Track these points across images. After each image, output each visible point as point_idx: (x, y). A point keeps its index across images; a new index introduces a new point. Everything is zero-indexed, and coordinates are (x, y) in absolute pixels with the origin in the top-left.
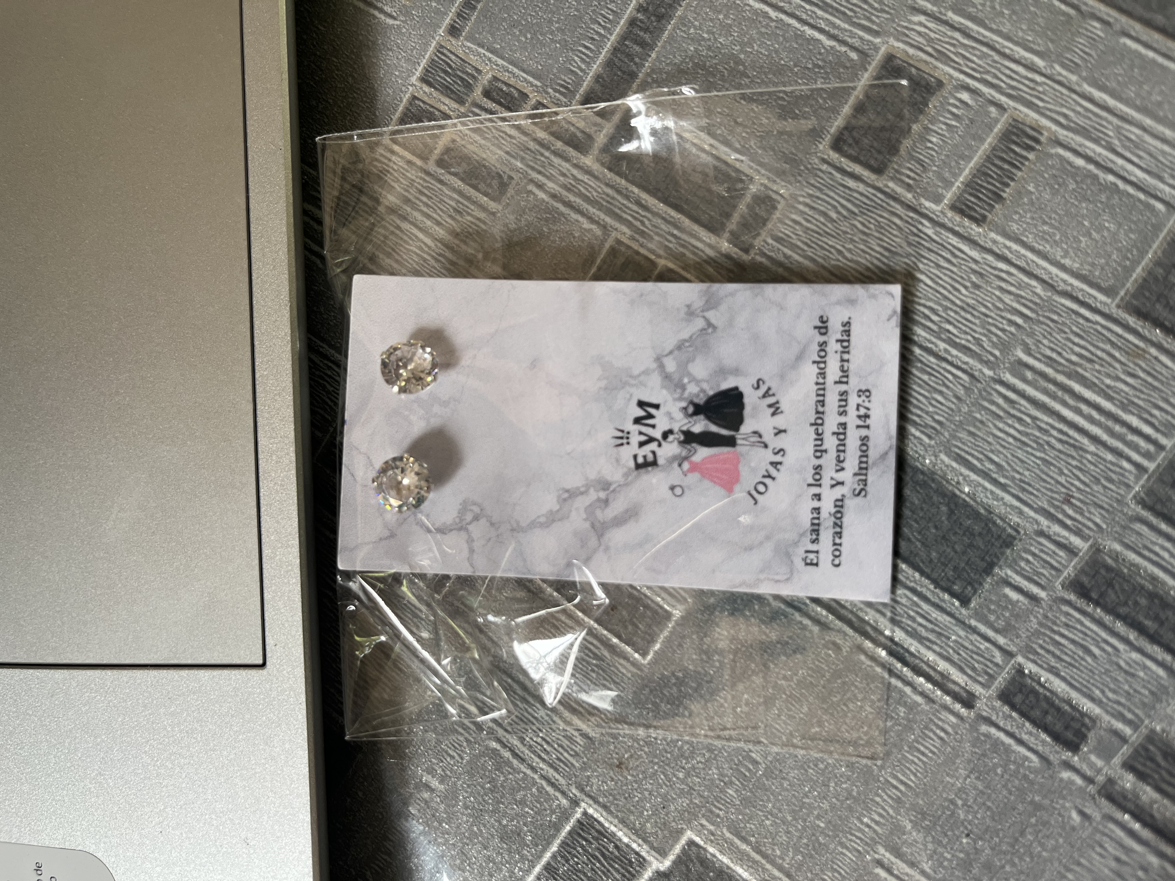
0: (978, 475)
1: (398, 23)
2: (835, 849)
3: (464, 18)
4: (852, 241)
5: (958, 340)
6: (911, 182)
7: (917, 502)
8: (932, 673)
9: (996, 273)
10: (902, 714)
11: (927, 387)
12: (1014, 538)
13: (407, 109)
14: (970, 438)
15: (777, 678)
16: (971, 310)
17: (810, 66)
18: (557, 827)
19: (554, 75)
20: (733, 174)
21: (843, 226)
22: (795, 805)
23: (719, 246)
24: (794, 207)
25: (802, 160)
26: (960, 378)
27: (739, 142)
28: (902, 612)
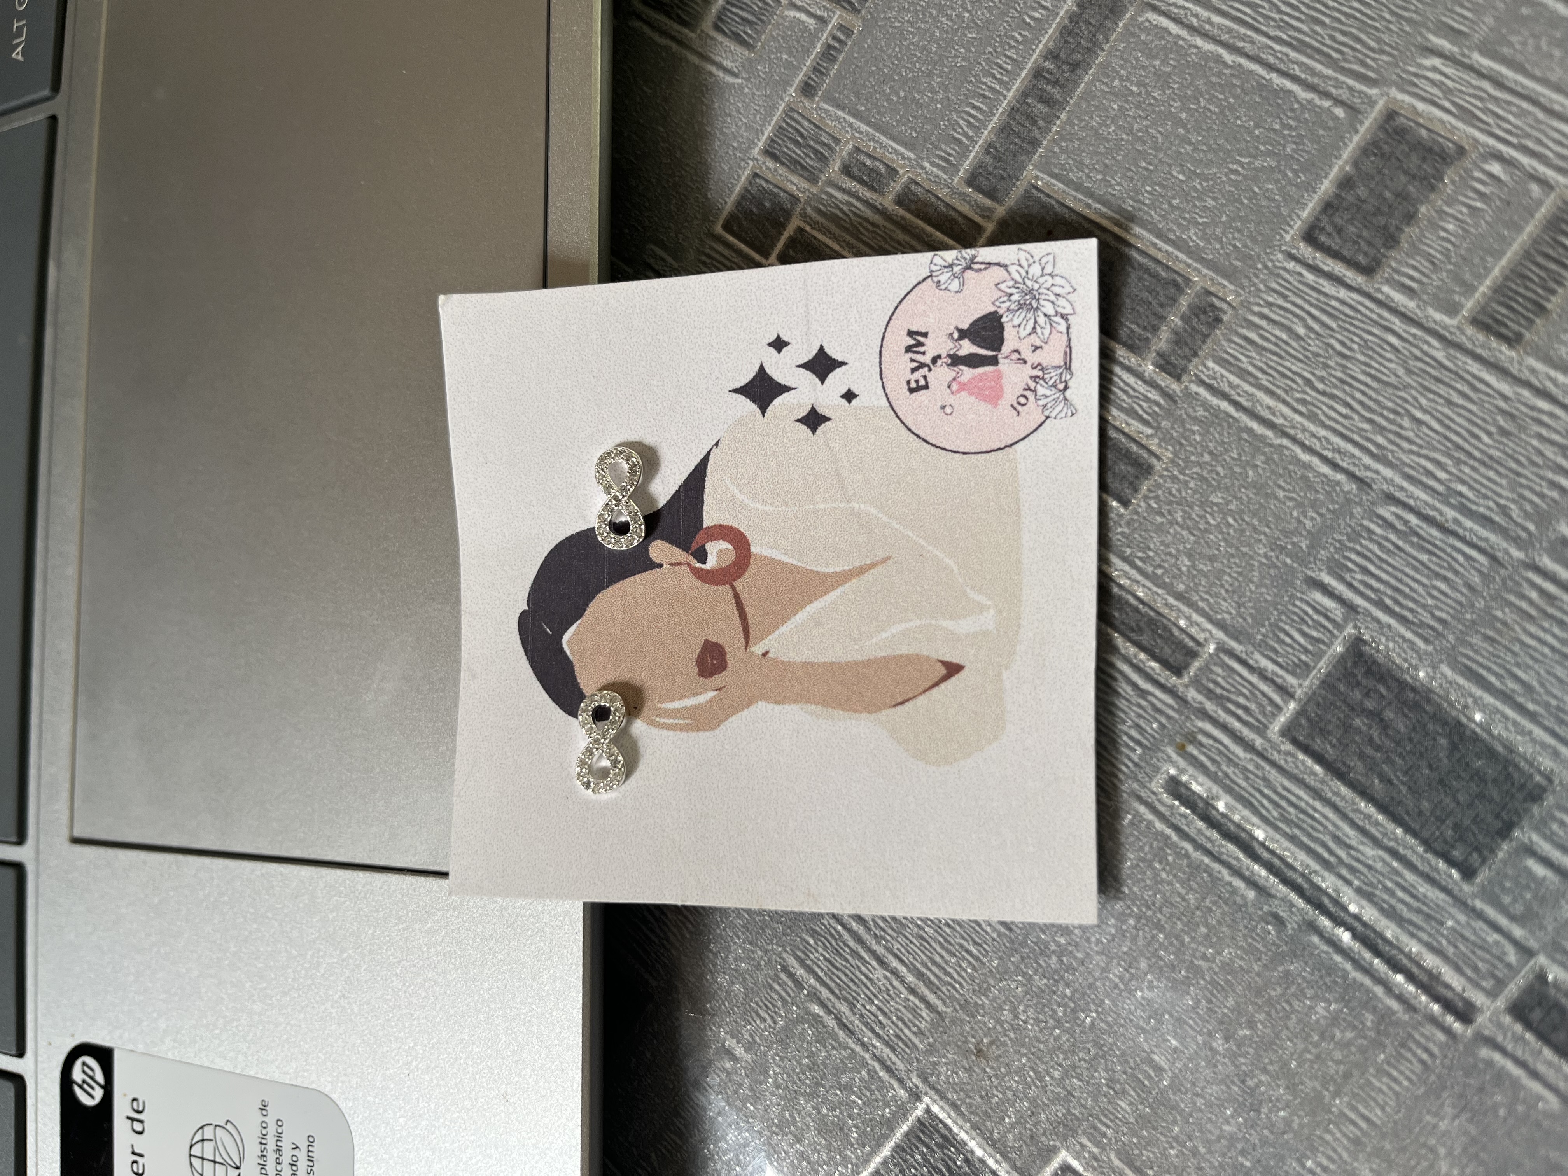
0: (1496, 698)
1: (740, 81)
3: (822, 73)
4: (1326, 366)
5: (1474, 507)
6: (1414, 285)
7: (1403, 730)
8: (1415, 970)
9: (1535, 414)
10: (1369, 1024)
11: (1426, 571)
12: (1544, 790)
14: (1486, 645)
15: (1194, 956)
16: (1495, 465)
17: (1277, 127)
18: (891, 1125)
19: (932, 144)
20: (1164, 274)
21: (1314, 346)
22: (1210, 1132)
23: (1140, 369)
24: (1246, 320)
25: (1259, 256)
26: (1474, 560)
27: (1174, 231)
28: (1375, 881)
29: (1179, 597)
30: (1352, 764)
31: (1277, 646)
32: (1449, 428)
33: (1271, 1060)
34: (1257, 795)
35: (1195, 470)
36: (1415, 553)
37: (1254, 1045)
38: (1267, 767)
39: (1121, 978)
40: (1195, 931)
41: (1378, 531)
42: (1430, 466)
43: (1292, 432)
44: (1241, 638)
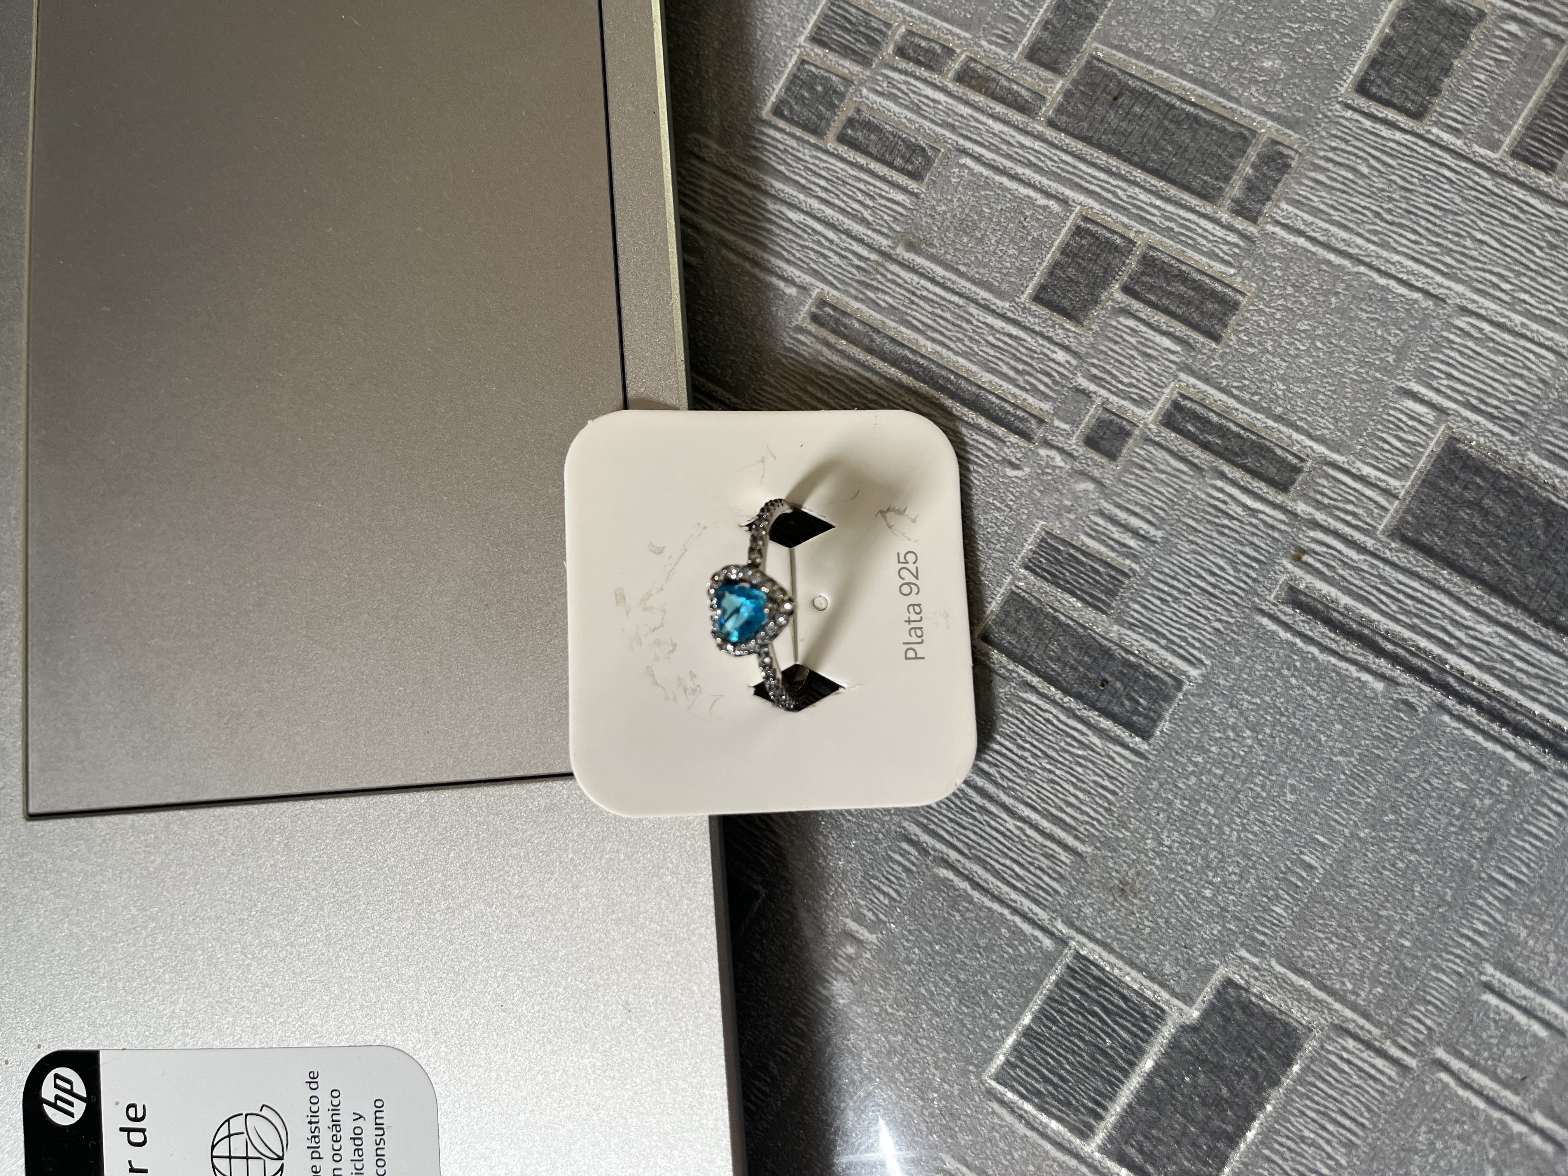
2: (1427, 974)
4: (1391, 199)
5: (1537, 312)
6: (1459, 126)
7: (1502, 514)
8: (1540, 731)
10: (1505, 788)
11: (1504, 371)
13: (795, 76)
14: (1563, 431)
15: (1332, 753)
18: (1038, 978)
19: (988, 24)
20: (1230, 129)
21: (1379, 183)
22: (1368, 920)
23: (1217, 216)
24: (1313, 164)
25: (1318, 109)
26: (1544, 357)
27: (1236, 90)
28: (1494, 656)
29: (1278, 418)
30: (1460, 552)
31: (1376, 453)
32: (1507, 246)
33: (1417, 839)
34: (1375, 592)
35: (1280, 302)
36: (1492, 357)
37: (1400, 828)
38: (1381, 565)
39: (1263, 787)
40: (1330, 729)
41: (1458, 340)
42: (1494, 279)
43: (1367, 260)
44: (1342, 450)
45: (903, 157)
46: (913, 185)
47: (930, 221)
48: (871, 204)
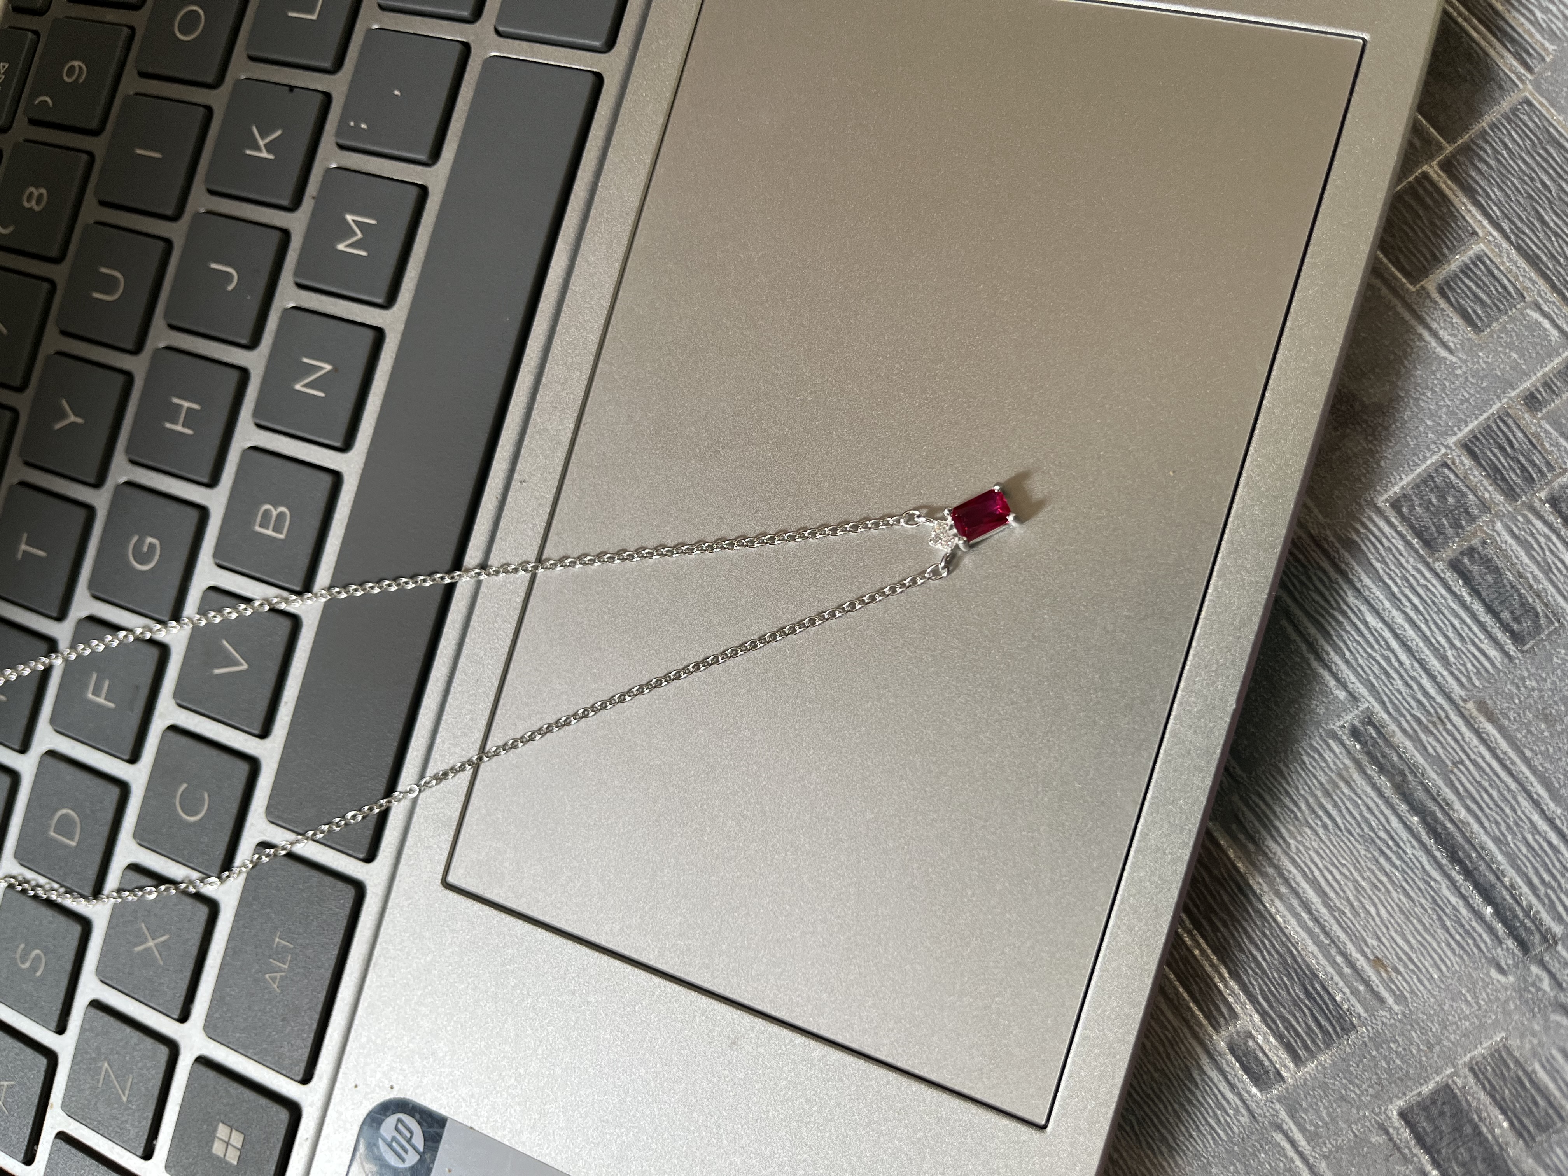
13: (1430, 475)
45: (1512, 613)
46: (1510, 647)
47: (1515, 691)
48: (1459, 644)
